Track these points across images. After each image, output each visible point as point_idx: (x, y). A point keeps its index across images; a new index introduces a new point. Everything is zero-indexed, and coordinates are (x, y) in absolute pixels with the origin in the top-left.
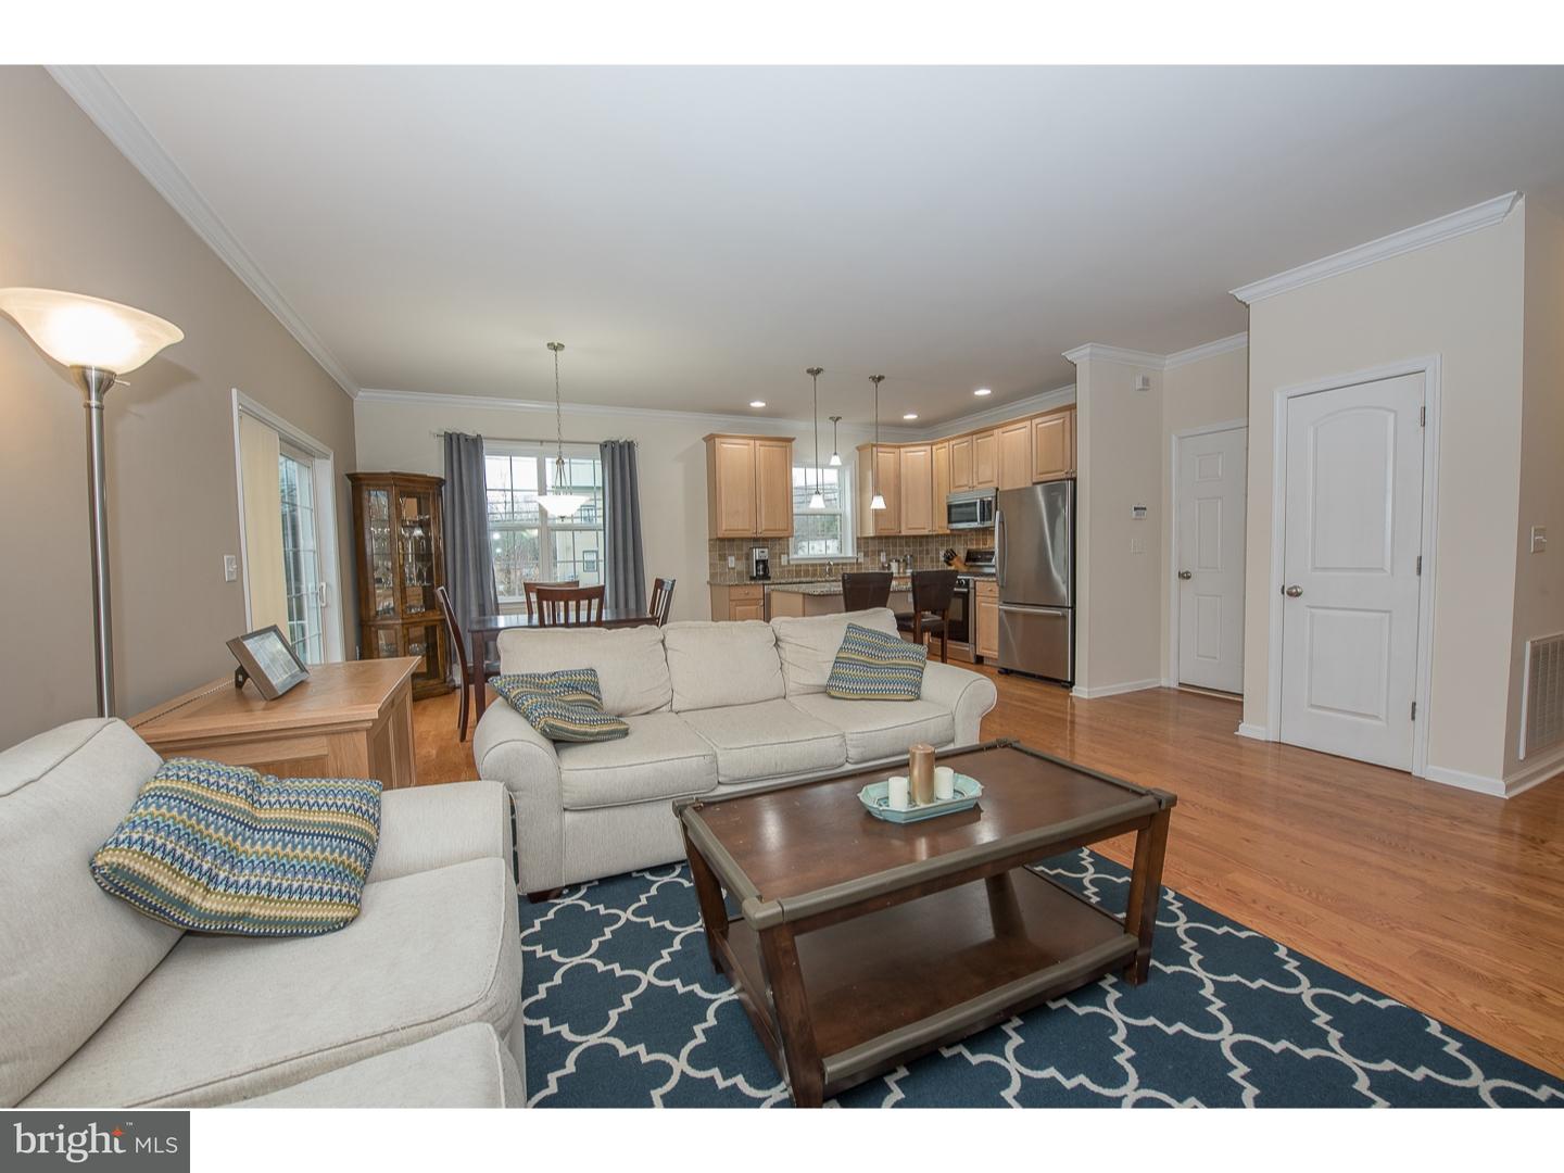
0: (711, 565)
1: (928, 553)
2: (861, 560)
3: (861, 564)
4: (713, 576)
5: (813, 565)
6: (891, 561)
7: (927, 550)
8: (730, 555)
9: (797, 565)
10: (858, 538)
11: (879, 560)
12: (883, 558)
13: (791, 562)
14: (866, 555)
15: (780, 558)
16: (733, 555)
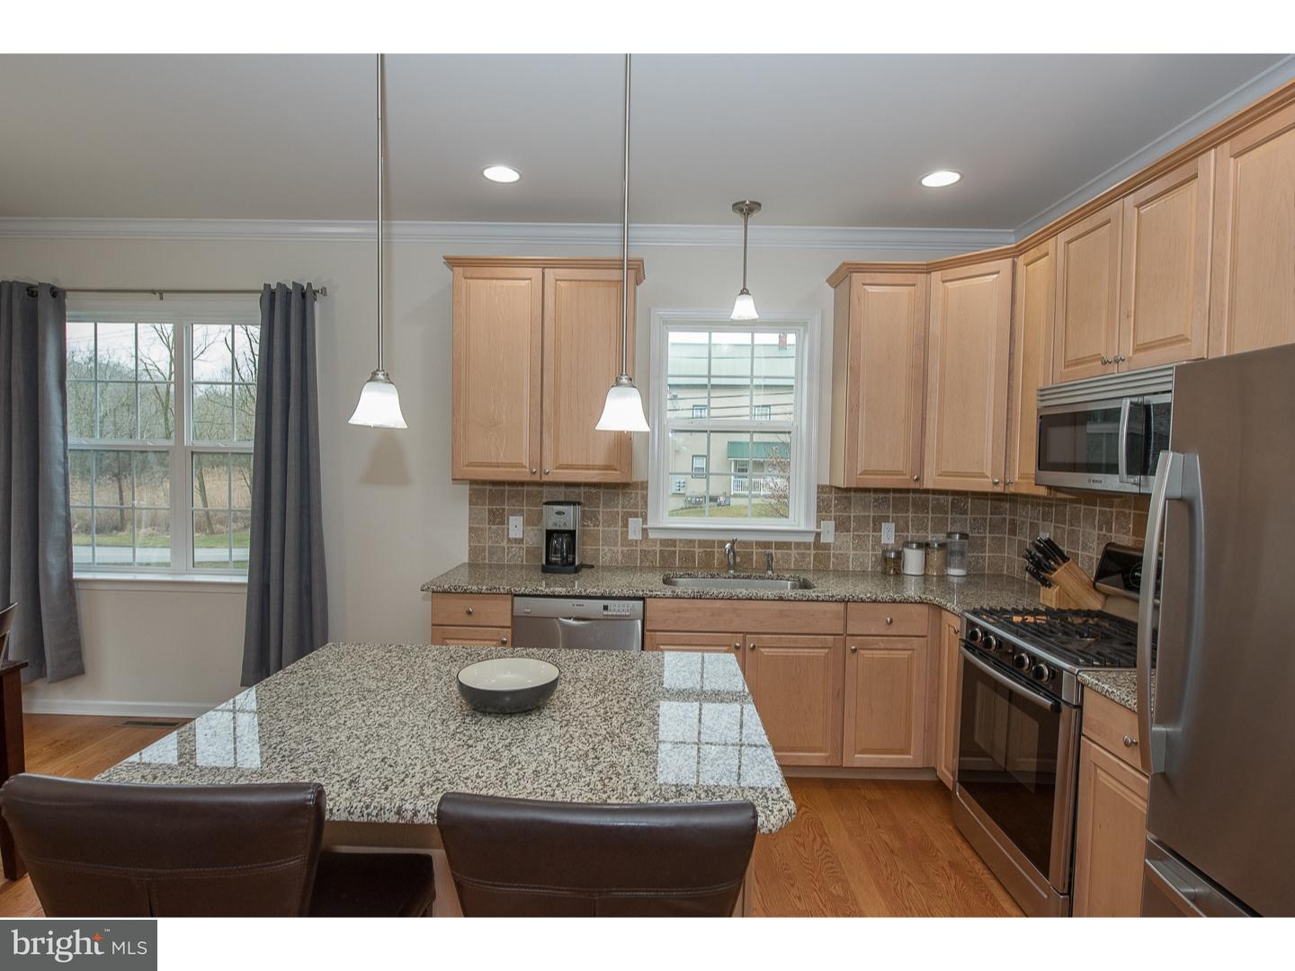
0: (471, 529)
1: (1013, 532)
2: (828, 537)
3: (827, 546)
4: (473, 551)
5: (702, 543)
6: (907, 544)
7: (1013, 522)
8: (514, 513)
9: (665, 542)
10: (821, 489)
11: (878, 541)
12: (888, 535)
13: (652, 535)
14: (841, 526)
15: (626, 525)
16: (520, 513)
